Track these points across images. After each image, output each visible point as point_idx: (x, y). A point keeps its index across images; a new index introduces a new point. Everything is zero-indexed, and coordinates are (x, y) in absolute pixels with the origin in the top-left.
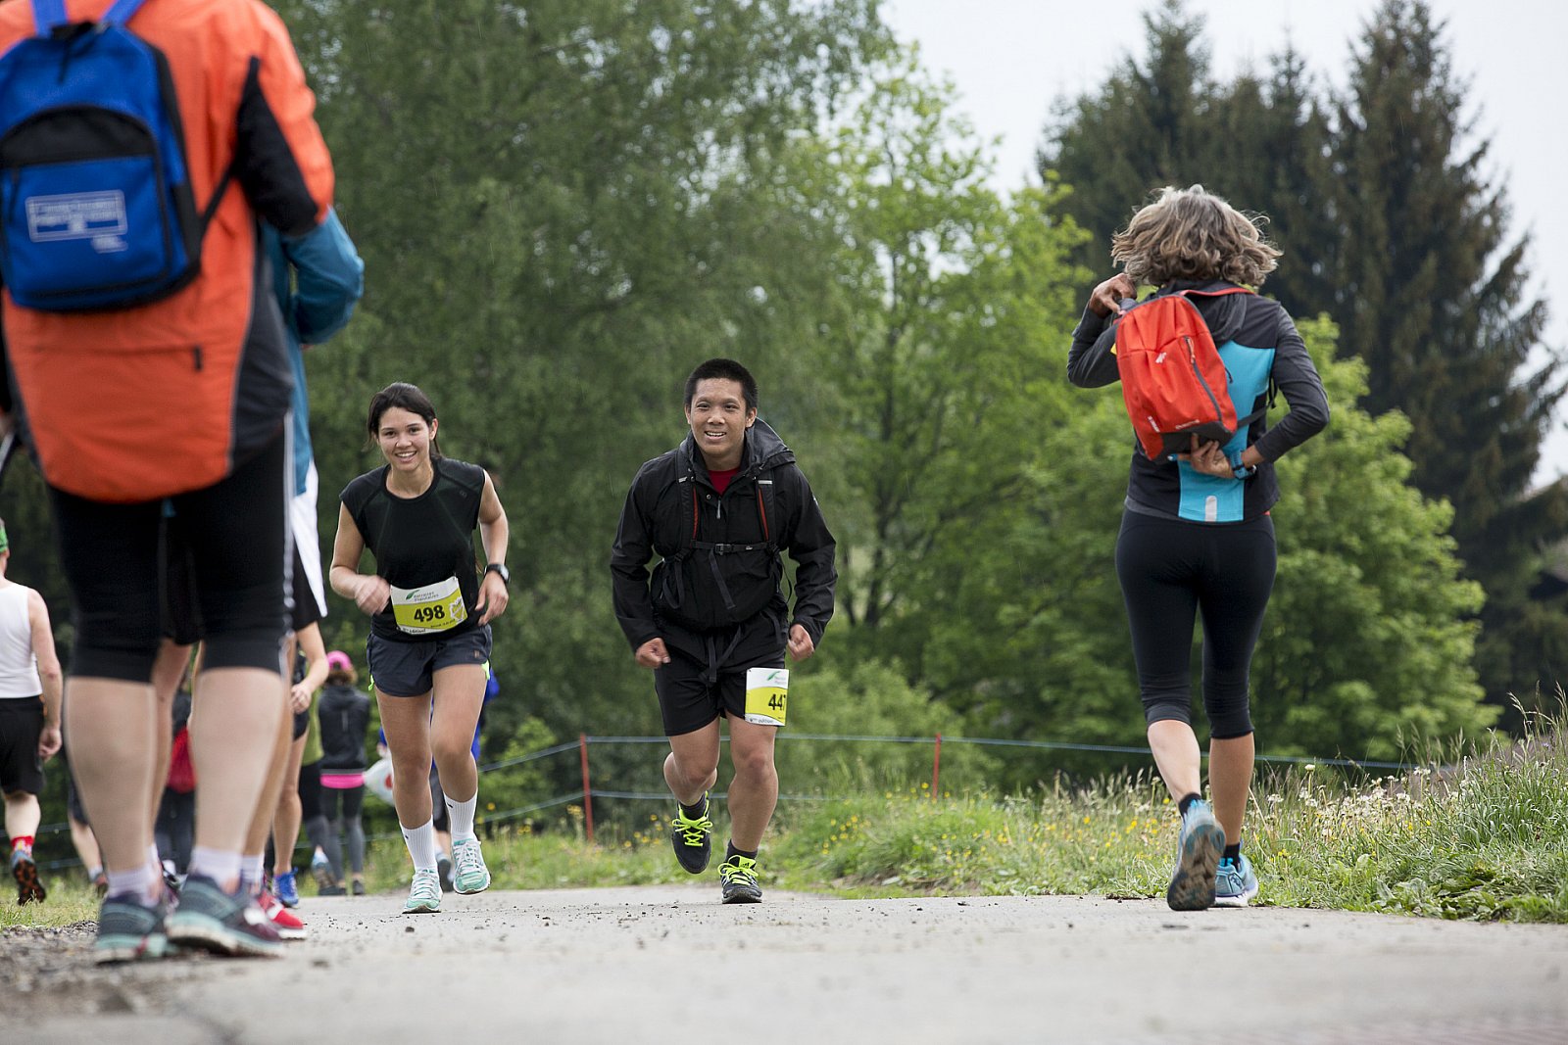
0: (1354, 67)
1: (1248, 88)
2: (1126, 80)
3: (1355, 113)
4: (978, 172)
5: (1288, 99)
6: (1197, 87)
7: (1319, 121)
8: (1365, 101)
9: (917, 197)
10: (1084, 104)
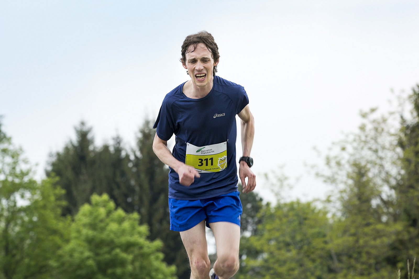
0: (137, 141)
1: (106, 148)
2: (70, 146)
3: (139, 154)
4: (31, 175)
5: (118, 150)
6: (91, 148)
7: (127, 156)
8: (141, 150)
9: (13, 183)
10: (58, 154)
